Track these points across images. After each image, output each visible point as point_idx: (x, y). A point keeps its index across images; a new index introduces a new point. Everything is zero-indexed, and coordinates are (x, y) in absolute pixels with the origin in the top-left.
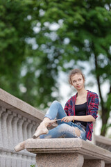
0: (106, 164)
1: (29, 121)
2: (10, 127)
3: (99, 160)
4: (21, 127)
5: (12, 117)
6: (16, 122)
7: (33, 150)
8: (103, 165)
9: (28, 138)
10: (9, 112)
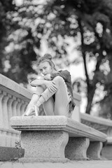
0: (90, 142)
1: (14, 98)
3: (83, 138)
8: (87, 142)
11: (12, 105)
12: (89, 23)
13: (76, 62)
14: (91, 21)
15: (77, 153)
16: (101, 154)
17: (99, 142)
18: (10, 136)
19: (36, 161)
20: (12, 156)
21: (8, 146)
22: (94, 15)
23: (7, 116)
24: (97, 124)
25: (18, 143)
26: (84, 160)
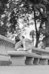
2: (1, 46)
5: (2, 42)
10: (1, 41)
11: (7, 46)
17: (38, 58)
18: (6, 57)
19: (16, 66)
20: (7, 64)
23: (5, 50)
24: (39, 51)
25: (10, 60)
26: (32, 65)
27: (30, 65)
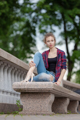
0: (70, 101)
1: (16, 69)
2: (2, 73)
4: (10, 74)
5: (4, 66)
6: (6, 70)
7: (18, 90)
8: (68, 101)
9: (15, 81)
10: (2, 63)
12: (70, 16)
13: (60, 44)
14: (71, 14)
15: (60, 109)
16: (78, 110)
17: (76, 101)
18: (12, 96)
19: (31, 114)
20: (14, 111)
21: (11, 103)
22: (74, 10)
23: (10, 82)
24: (75, 88)
25: (18, 101)
26: (65, 113)
27: (62, 113)
